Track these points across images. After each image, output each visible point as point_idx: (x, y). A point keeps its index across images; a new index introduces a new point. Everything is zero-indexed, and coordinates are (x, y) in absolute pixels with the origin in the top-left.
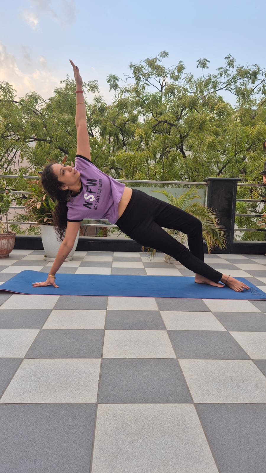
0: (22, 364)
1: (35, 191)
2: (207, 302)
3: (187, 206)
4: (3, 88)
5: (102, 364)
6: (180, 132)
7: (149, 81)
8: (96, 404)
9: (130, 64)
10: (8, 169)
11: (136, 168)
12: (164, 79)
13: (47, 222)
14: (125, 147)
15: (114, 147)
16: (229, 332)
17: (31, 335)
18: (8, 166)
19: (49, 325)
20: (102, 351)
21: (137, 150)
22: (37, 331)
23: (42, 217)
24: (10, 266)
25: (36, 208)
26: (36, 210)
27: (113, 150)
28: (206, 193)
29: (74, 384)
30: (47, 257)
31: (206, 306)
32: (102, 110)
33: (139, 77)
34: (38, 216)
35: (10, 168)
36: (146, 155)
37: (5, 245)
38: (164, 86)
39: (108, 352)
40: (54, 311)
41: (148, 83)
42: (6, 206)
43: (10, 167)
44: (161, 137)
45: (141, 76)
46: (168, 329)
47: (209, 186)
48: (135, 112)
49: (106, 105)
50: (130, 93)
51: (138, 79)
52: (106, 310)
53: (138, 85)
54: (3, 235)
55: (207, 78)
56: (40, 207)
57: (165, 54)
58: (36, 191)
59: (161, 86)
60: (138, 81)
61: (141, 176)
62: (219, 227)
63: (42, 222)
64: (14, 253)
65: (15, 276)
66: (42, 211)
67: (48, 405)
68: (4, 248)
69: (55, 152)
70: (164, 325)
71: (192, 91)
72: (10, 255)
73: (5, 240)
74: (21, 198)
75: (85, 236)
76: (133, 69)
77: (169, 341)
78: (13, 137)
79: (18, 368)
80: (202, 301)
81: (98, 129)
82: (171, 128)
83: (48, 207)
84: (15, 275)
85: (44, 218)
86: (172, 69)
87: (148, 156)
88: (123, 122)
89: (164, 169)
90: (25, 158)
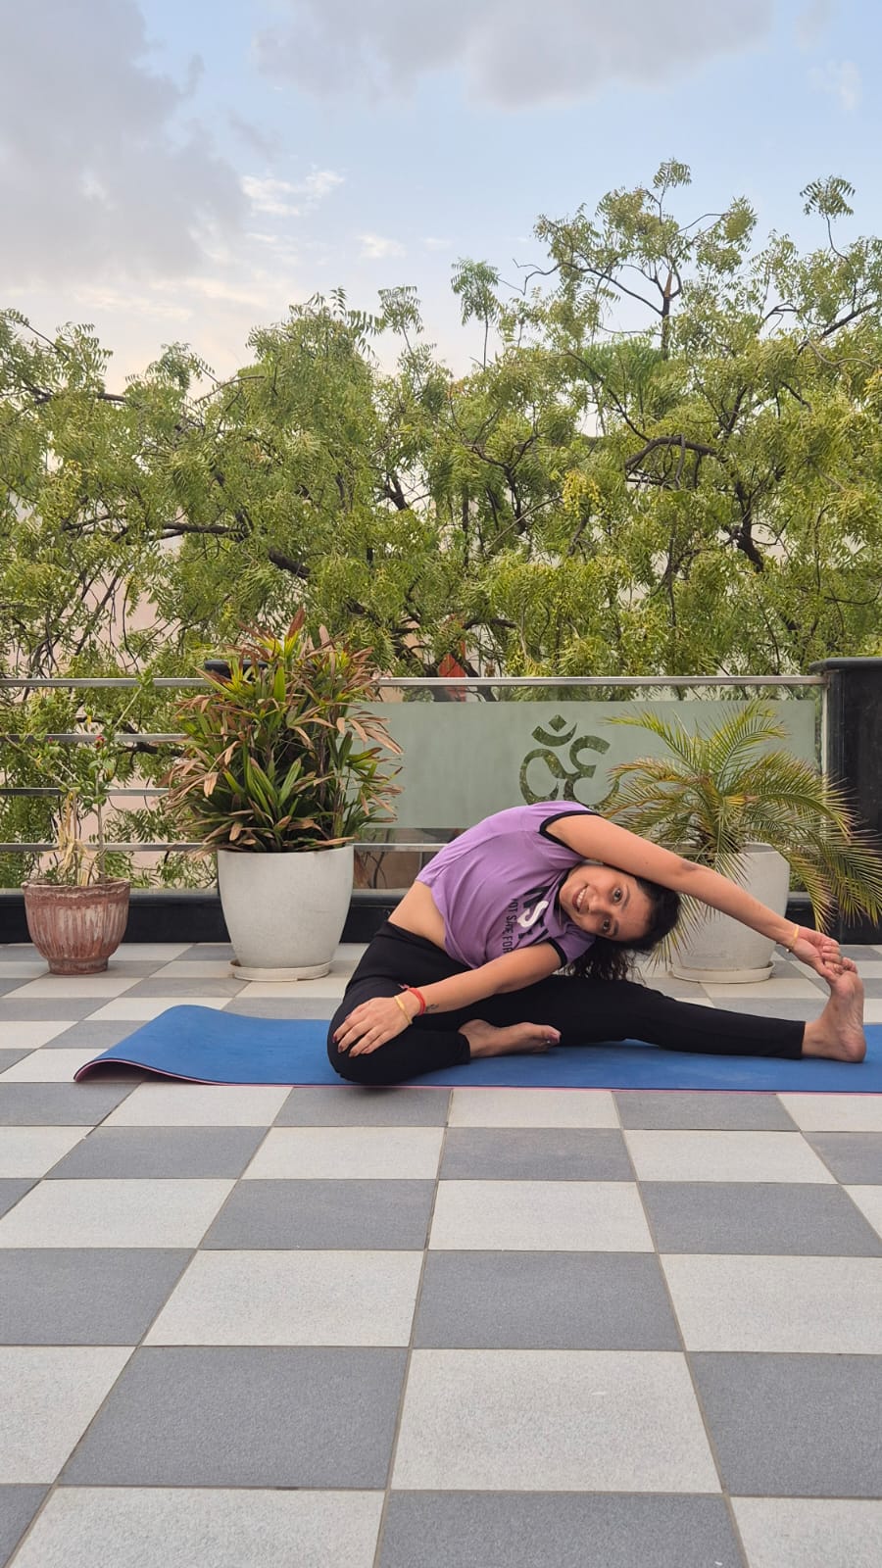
0: (194, 1263)
1: (197, 732)
2: (790, 1101)
3: (741, 767)
4: (68, 352)
5: (425, 1263)
6: (736, 476)
7: (613, 277)
8: (406, 1351)
9: (538, 222)
10: (86, 644)
11: (569, 618)
12: (674, 266)
13: (239, 843)
14: (524, 534)
15: (482, 537)
16: (844, 1186)
17: (211, 1194)
18: (87, 633)
19: (261, 1168)
20: (428, 1234)
21: (573, 551)
22: (229, 1184)
23: (221, 823)
24: (114, 999)
25: (202, 792)
26: (199, 800)
27: (482, 547)
28: (821, 714)
29: (346, 1306)
30: (239, 965)
31: (786, 1114)
32: (435, 397)
33: (575, 267)
34: (208, 821)
35: (94, 642)
36: (607, 569)
37: (97, 926)
38: (675, 295)
39: (446, 1234)
40: (274, 1130)
41: (612, 287)
42: (97, 789)
43: (93, 637)
44: (659, 501)
45: (583, 264)
46: (640, 1180)
47: (833, 690)
48: (564, 401)
49: (448, 379)
50: (543, 322)
51: (572, 273)
52: (443, 1129)
53: (573, 297)
54: (88, 889)
55: (846, 252)
56: (214, 790)
57: (677, 173)
58: (200, 735)
59: (663, 293)
60: (571, 280)
61: (592, 649)
62: (862, 842)
63: (223, 842)
64: (125, 953)
65: (139, 1030)
66: (222, 802)
67: (275, 1350)
68: (93, 937)
69: (259, 575)
70: (632, 1168)
71: (788, 307)
72: (109, 964)
73: (96, 907)
74: (129, 749)
75: (375, 887)
76: (550, 238)
77: (641, 1209)
78: (103, 524)
79: (184, 1270)
80: (777, 1099)
81: (418, 470)
82: (699, 462)
83: (240, 787)
84: (138, 1027)
85: (233, 824)
86: (706, 225)
87: (613, 574)
88: (516, 443)
89: (678, 619)
90: (144, 596)
